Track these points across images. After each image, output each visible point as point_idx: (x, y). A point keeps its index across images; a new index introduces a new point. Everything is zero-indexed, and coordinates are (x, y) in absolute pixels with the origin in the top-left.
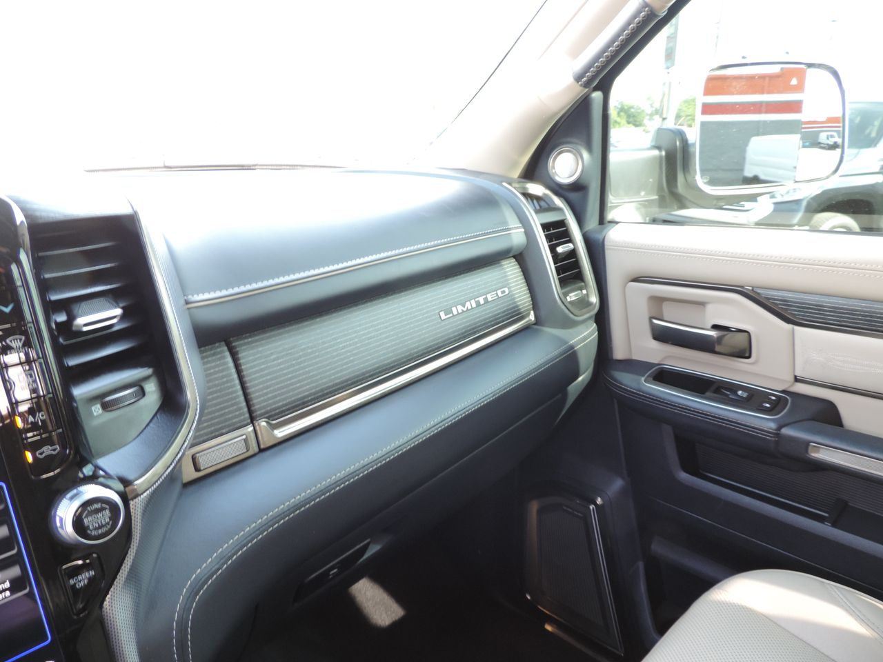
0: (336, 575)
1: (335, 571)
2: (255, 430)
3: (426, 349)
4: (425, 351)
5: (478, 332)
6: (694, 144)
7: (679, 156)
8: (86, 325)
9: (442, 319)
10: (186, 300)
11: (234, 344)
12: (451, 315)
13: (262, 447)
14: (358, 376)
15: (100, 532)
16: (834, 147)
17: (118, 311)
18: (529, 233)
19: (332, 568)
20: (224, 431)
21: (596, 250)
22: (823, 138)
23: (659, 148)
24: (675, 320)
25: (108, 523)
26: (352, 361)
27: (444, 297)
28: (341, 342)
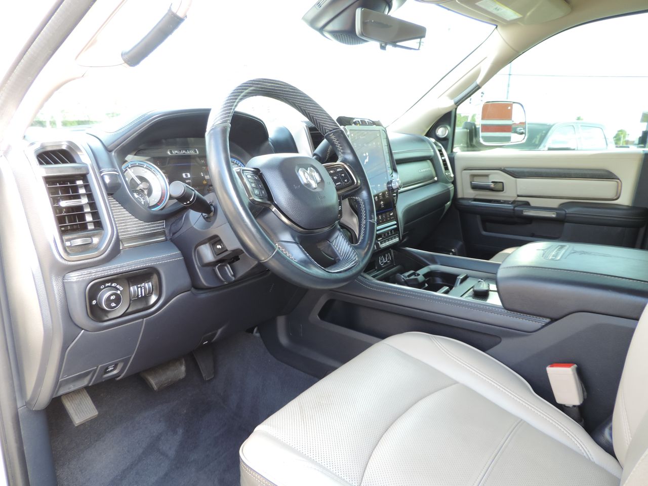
6: (479, 128)
7: (474, 131)
16: (522, 133)
18: (435, 151)
21: (452, 160)
22: (518, 130)
23: (467, 129)
24: (478, 182)
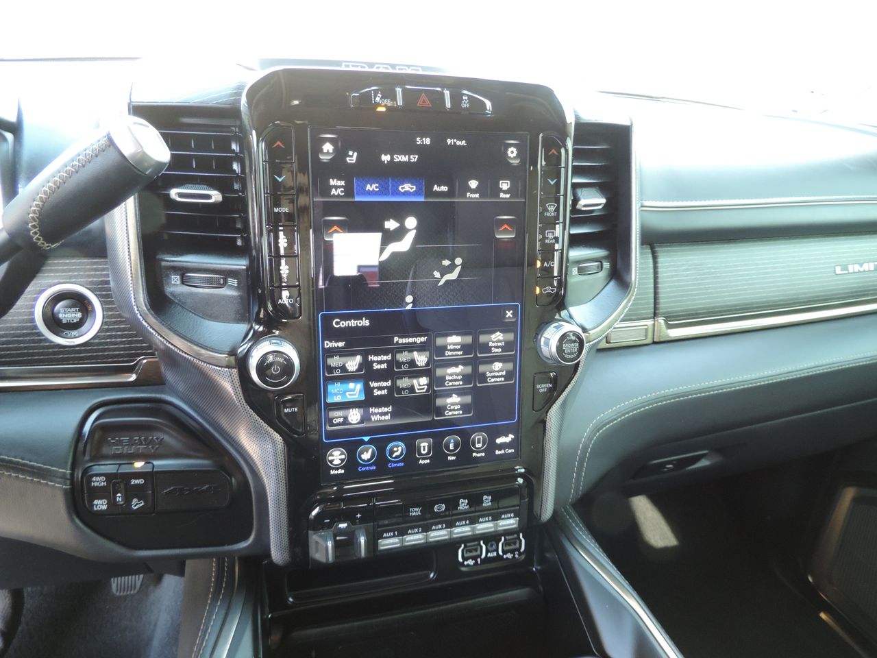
0: (671, 470)
1: (671, 466)
2: (654, 325)
3: (813, 297)
4: (812, 299)
5: (867, 295)
8: (585, 206)
9: (837, 273)
10: (641, 204)
11: (656, 249)
12: (846, 272)
13: (655, 340)
14: (747, 304)
15: (570, 357)
17: (603, 201)
19: (669, 463)
20: (633, 318)
25: (575, 353)
26: (745, 290)
27: (843, 253)
28: (740, 270)
